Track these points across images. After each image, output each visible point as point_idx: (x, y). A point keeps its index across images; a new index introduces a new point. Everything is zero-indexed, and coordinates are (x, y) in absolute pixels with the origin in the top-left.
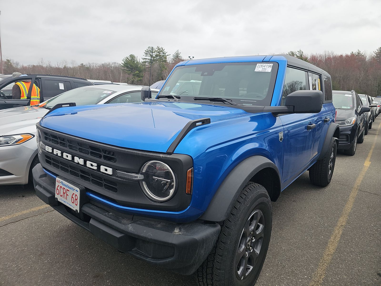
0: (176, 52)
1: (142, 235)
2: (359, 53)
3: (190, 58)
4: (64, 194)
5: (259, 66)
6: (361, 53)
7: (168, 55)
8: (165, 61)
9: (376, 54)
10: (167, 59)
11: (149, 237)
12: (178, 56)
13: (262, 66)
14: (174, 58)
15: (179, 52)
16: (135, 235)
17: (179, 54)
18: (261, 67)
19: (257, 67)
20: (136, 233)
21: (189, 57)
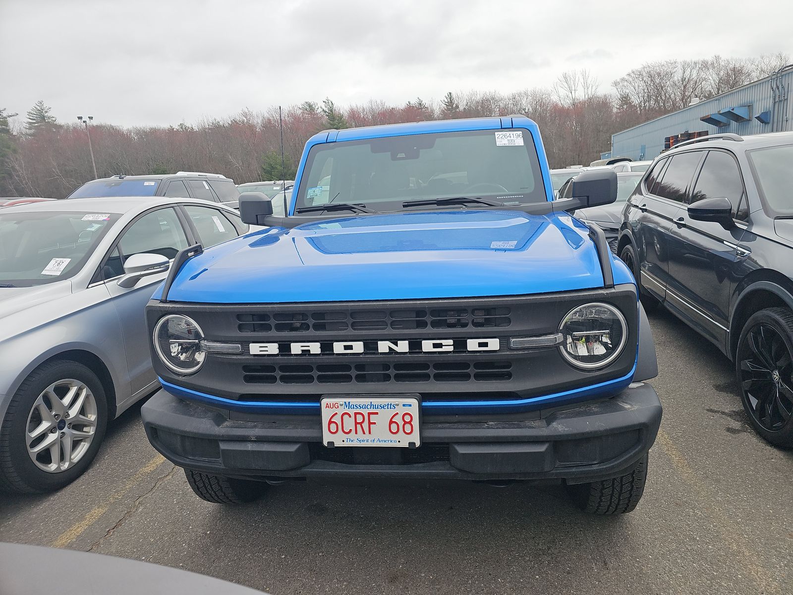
0: (37, 107)
1: (587, 430)
2: (420, 104)
3: (83, 120)
4: (358, 426)
5: (501, 136)
6: (424, 104)
7: (11, 116)
8: (7, 131)
9: (446, 105)
10: (11, 126)
11: (602, 429)
12: (44, 117)
13: (506, 137)
14: (34, 121)
15: (46, 105)
16: (575, 435)
17: (46, 112)
18: (504, 137)
19: (496, 138)
20: (575, 431)
21: (80, 118)
